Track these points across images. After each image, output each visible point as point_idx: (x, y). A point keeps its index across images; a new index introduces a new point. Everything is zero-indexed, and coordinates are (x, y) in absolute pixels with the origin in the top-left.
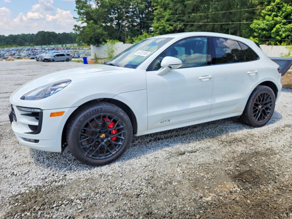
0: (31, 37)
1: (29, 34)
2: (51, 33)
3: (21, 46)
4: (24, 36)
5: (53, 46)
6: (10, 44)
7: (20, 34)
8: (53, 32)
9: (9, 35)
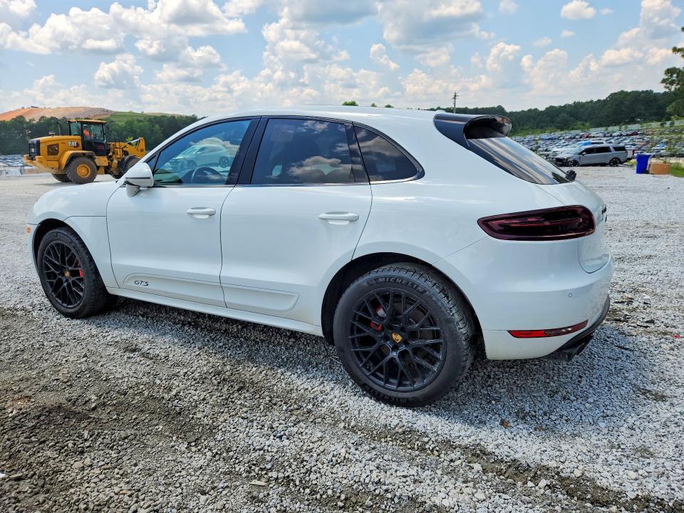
0: (592, 107)
1: (591, 101)
2: (643, 94)
3: (562, 129)
4: (578, 106)
5: (635, 127)
6: (541, 128)
7: (570, 103)
8: (647, 91)
9: (547, 108)
